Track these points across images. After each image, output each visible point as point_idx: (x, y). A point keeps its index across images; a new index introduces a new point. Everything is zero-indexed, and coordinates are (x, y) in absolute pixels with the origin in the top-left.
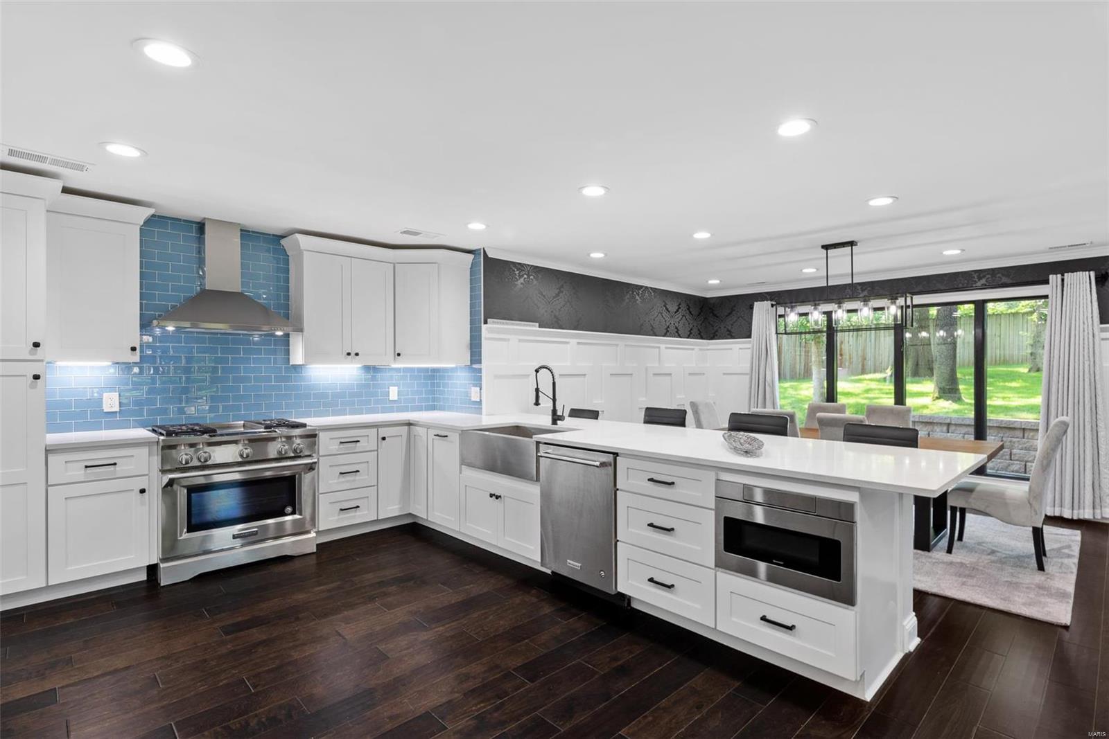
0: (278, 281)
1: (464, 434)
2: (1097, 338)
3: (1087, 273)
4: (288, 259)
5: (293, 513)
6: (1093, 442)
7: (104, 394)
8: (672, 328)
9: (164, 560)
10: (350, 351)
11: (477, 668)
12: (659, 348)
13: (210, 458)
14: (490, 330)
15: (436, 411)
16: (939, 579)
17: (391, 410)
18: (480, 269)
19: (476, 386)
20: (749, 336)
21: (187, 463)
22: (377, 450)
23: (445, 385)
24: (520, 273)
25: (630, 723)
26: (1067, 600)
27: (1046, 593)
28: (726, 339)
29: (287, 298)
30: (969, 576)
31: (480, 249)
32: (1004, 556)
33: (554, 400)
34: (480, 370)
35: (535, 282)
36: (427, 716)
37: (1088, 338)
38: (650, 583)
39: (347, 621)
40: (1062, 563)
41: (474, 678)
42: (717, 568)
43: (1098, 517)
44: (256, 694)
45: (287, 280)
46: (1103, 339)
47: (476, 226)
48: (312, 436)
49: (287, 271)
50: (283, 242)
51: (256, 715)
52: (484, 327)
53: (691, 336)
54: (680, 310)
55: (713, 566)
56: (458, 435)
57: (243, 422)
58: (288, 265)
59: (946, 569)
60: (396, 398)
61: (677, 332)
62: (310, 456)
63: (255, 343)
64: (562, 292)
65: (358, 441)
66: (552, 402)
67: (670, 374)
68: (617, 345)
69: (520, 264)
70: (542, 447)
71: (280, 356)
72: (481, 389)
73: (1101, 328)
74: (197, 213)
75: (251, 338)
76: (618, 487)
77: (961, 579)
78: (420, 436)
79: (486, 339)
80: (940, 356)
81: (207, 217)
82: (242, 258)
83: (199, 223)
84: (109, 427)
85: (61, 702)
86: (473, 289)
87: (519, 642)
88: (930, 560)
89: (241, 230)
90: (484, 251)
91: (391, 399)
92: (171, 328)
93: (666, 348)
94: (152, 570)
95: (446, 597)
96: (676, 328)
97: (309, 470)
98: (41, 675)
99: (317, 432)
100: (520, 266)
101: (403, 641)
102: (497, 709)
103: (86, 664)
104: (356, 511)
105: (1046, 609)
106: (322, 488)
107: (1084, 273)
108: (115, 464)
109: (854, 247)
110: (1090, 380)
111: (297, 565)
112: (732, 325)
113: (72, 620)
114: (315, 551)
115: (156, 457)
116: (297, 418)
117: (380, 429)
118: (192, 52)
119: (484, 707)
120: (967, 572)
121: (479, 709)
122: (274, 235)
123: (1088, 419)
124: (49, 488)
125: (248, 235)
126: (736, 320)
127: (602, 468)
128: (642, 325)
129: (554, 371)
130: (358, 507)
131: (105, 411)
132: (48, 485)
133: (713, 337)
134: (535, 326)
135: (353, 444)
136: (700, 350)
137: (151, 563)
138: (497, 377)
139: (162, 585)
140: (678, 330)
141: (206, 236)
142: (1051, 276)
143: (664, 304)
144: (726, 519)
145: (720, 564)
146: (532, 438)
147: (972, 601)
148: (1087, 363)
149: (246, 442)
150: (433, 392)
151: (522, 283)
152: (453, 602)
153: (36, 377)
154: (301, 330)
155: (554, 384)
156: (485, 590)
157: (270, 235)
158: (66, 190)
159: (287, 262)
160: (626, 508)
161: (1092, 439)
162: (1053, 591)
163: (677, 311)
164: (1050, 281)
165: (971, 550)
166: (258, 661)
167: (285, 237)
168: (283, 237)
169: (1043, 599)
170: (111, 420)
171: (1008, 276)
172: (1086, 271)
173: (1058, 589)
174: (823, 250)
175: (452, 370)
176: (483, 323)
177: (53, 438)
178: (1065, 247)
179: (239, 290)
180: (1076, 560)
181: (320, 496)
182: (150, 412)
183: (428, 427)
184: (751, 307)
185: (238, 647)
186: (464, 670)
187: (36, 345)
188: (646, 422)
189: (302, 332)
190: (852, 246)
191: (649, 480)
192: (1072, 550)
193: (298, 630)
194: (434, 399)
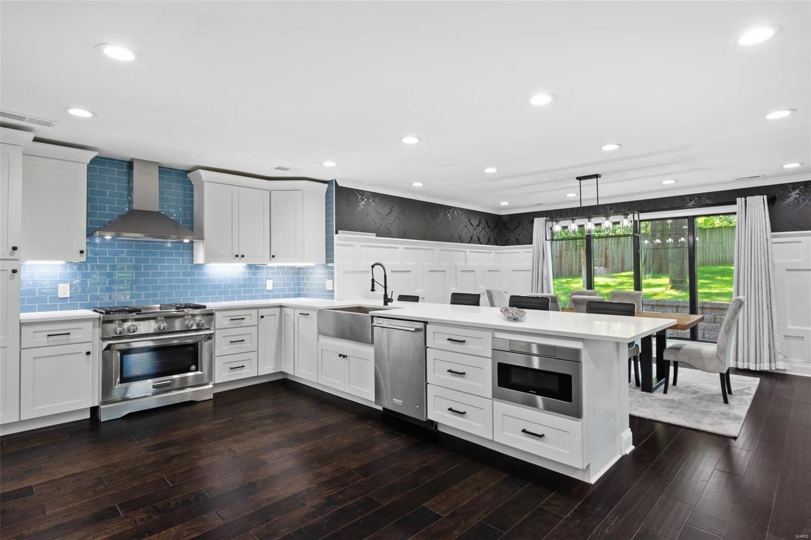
0: (185, 203)
1: (320, 312)
2: (769, 242)
3: (762, 196)
4: (193, 188)
5: (197, 370)
6: (768, 315)
7: (60, 285)
8: (475, 237)
9: (104, 403)
10: (238, 254)
11: (327, 469)
12: (465, 251)
13: (137, 330)
14: (340, 238)
15: (300, 298)
16: (655, 410)
17: (267, 297)
18: (333, 195)
19: (330, 279)
20: (531, 243)
21: (120, 333)
22: (258, 326)
23: (308, 279)
24: (362, 197)
25: (431, 499)
26: (738, 421)
27: (726, 417)
28: (515, 245)
29: (192, 215)
30: (677, 408)
31: (333, 180)
32: (703, 394)
33: (385, 288)
34: (333, 268)
35: (373, 204)
36: (292, 497)
37: (764, 242)
38: (449, 411)
39: (236, 441)
40: (742, 399)
41: (325, 475)
42: (494, 399)
43: (773, 368)
44: (174, 487)
45: (192, 203)
46: (773, 243)
47: (329, 164)
48: (210, 315)
49: (192, 196)
50: (189, 175)
51: (174, 499)
52: (335, 236)
53: (489, 243)
54: (481, 224)
55: (491, 397)
56: (316, 313)
57: (159, 305)
58: (193, 192)
59: (661, 403)
60: (271, 289)
61: (478, 240)
62: (208, 329)
63: (168, 248)
64: (393, 211)
65: (244, 319)
66: (384, 289)
67: (474, 271)
68: (434, 250)
69: (362, 191)
70: (375, 319)
71: (187, 258)
72: (333, 281)
73: (772, 235)
74: (128, 155)
75: (166, 245)
76: (427, 346)
77: (669, 410)
78: (290, 315)
79: (337, 245)
80: (673, 257)
81: (134, 157)
82: (160, 187)
83: (129, 162)
84: (62, 308)
85: (37, 493)
86: (328, 209)
87: (358, 453)
88: (651, 398)
89: (159, 167)
90: (336, 182)
91: (267, 289)
92: (108, 237)
93: (471, 252)
94: (94, 410)
95: (305, 426)
96: (478, 237)
97: (208, 339)
98: (20, 477)
99: (214, 312)
100: (362, 193)
101: (276, 453)
102: (340, 493)
103: (52, 470)
104: (242, 370)
105: (725, 427)
106: (217, 352)
107: (760, 196)
108: (69, 334)
109: (598, 179)
110: (765, 271)
111: (198, 407)
112: (519, 235)
113: (39, 444)
114: (212, 398)
115: (98, 329)
116: (199, 303)
117: (259, 310)
118: (135, 52)
119: (332, 492)
120: (675, 405)
121: (328, 494)
122: (182, 170)
123: (764, 299)
124: (22, 351)
125: (165, 171)
126: (522, 232)
127: (416, 333)
128: (453, 235)
129: (385, 267)
130: (243, 366)
131: (59, 297)
132: (21, 349)
133: (506, 243)
134: (373, 235)
135: (240, 321)
136: (496, 253)
137: (94, 406)
138: (345, 272)
139: (102, 421)
140: (479, 239)
141: (134, 171)
142: (738, 199)
143: (468, 219)
144: (499, 364)
145: (495, 396)
146: (368, 313)
147: (674, 423)
148: (763, 260)
149: (163, 318)
150: (299, 284)
151: (363, 205)
152: (312, 429)
153: (14, 271)
154: (202, 238)
155: (385, 276)
156: (335, 421)
157: (179, 170)
158: (36, 140)
159: (192, 189)
160: (433, 360)
161: (768, 313)
162: (731, 416)
163: (479, 225)
164: (737, 202)
165: (681, 391)
166: (174, 467)
167: (192, 172)
168: (189, 172)
169: (723, 421)
170: (64, 303)
171: (709, 199)
172: (761, 195)
173: (735, 415)
174: (577, 180)
175: (312, 267)
176: (335, 233)
177: (25, 316)
178: (746, 178)
179: (158, 210)
180: (752, 397)
181: (216, 358)
182: (92, 298)
183: (294, 308)
184: (532, 222)
185: (160, 459)
186: (318, 470)
187: (15, 249)
188: (451, 303)
189: (203, 240)
190: (597, 178)
191: (448, 339)
192: (751, 391)
193: (202, 448)
194: (299, 289)
